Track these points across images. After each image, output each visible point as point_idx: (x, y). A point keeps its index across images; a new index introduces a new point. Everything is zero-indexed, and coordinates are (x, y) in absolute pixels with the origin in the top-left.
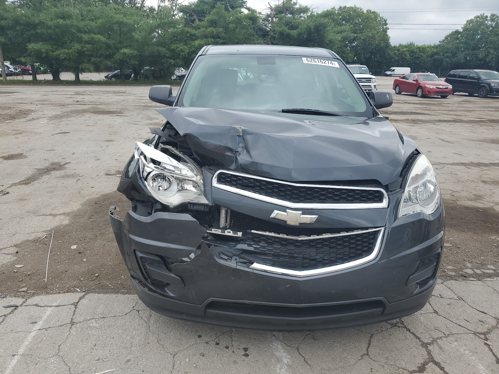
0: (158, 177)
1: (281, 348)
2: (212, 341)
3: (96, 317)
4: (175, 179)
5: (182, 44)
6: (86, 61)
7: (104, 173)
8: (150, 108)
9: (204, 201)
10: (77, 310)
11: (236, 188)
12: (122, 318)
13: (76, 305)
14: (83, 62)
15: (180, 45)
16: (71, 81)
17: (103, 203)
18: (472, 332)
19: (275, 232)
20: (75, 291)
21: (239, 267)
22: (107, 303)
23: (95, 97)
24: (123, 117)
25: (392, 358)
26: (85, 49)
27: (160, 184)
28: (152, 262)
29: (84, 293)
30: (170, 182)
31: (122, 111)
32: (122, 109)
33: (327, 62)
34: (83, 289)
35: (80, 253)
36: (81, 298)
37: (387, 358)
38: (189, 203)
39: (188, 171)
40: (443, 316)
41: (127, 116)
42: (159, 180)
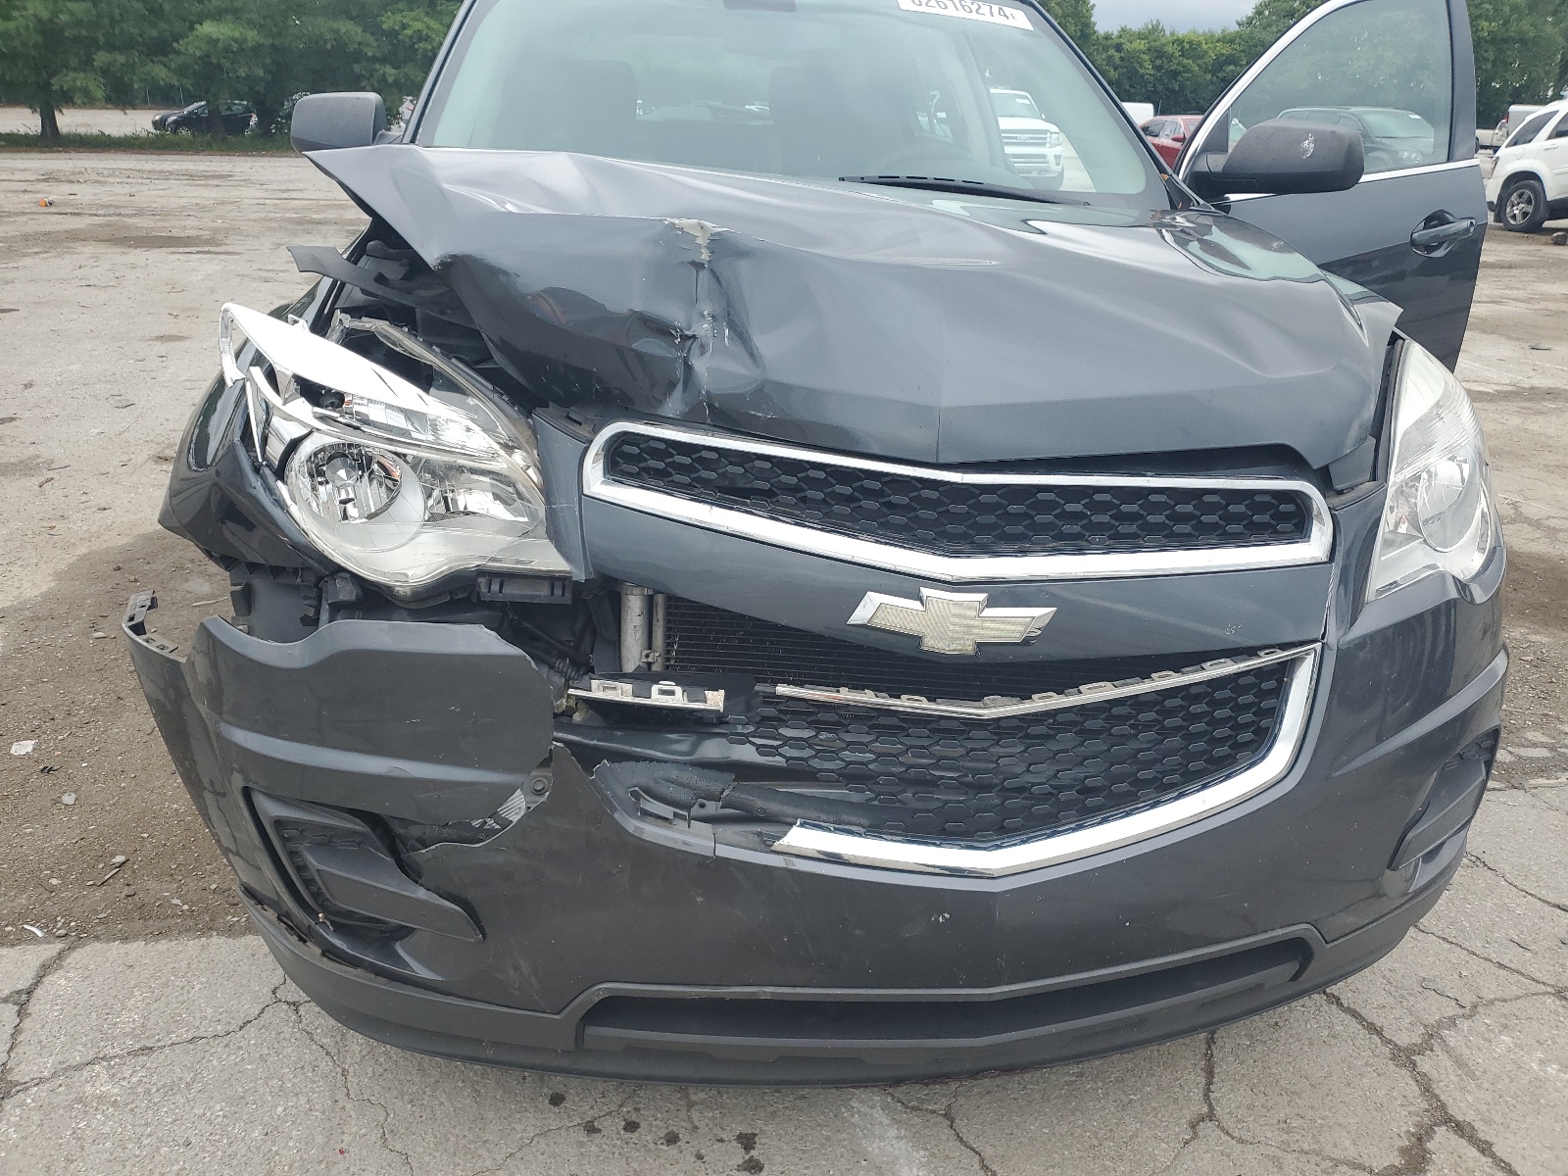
0: (338, 461)
1: (886, 1122)
2: (610, 1113)
3: (111, 1052)
4: (414, 468)
5: (420, 12)
6: (73, 62)
7: (152, 453)
8: (319, 227)
9: (548, 559)
10: (27, 1023)
11: (692, 500)
12: (226, 1046)
13: (22, 1001)
14: (66, 66)
15: (413, 14)
16: (26, 136)
17: (147, 567)
18: (1549, 989)
19: (876, 689)
20: (22, 939)
21: (724, 851)
22: (163, 980)
23: (118, 189)
24: (222, 257)
25: (1302, 1121)
26: (64, 17)
27: (347, 493)
28: (327, 841)
29: (59, 946)
30: (390, 483)
31: (219, 237)
32: (216, 230)
33: (985, 9)
34: (60, 924)
35: (47, 770)
36: (46, 969)
37: (1284, 1125)
38: (481, 572)
39: (468, 429)
40: (1436, 932)
41: (237, 254)
42: (342, 473)
